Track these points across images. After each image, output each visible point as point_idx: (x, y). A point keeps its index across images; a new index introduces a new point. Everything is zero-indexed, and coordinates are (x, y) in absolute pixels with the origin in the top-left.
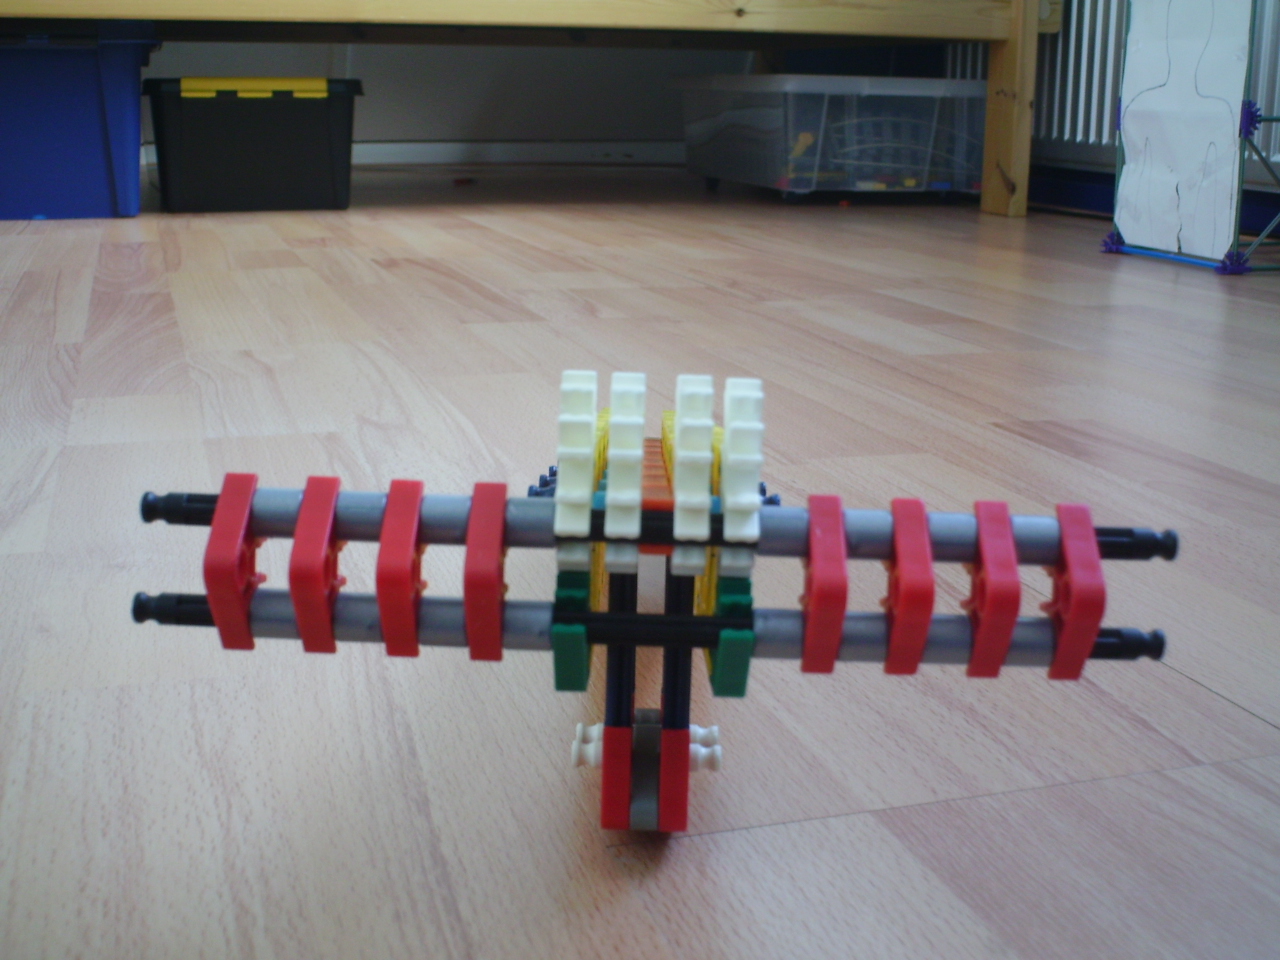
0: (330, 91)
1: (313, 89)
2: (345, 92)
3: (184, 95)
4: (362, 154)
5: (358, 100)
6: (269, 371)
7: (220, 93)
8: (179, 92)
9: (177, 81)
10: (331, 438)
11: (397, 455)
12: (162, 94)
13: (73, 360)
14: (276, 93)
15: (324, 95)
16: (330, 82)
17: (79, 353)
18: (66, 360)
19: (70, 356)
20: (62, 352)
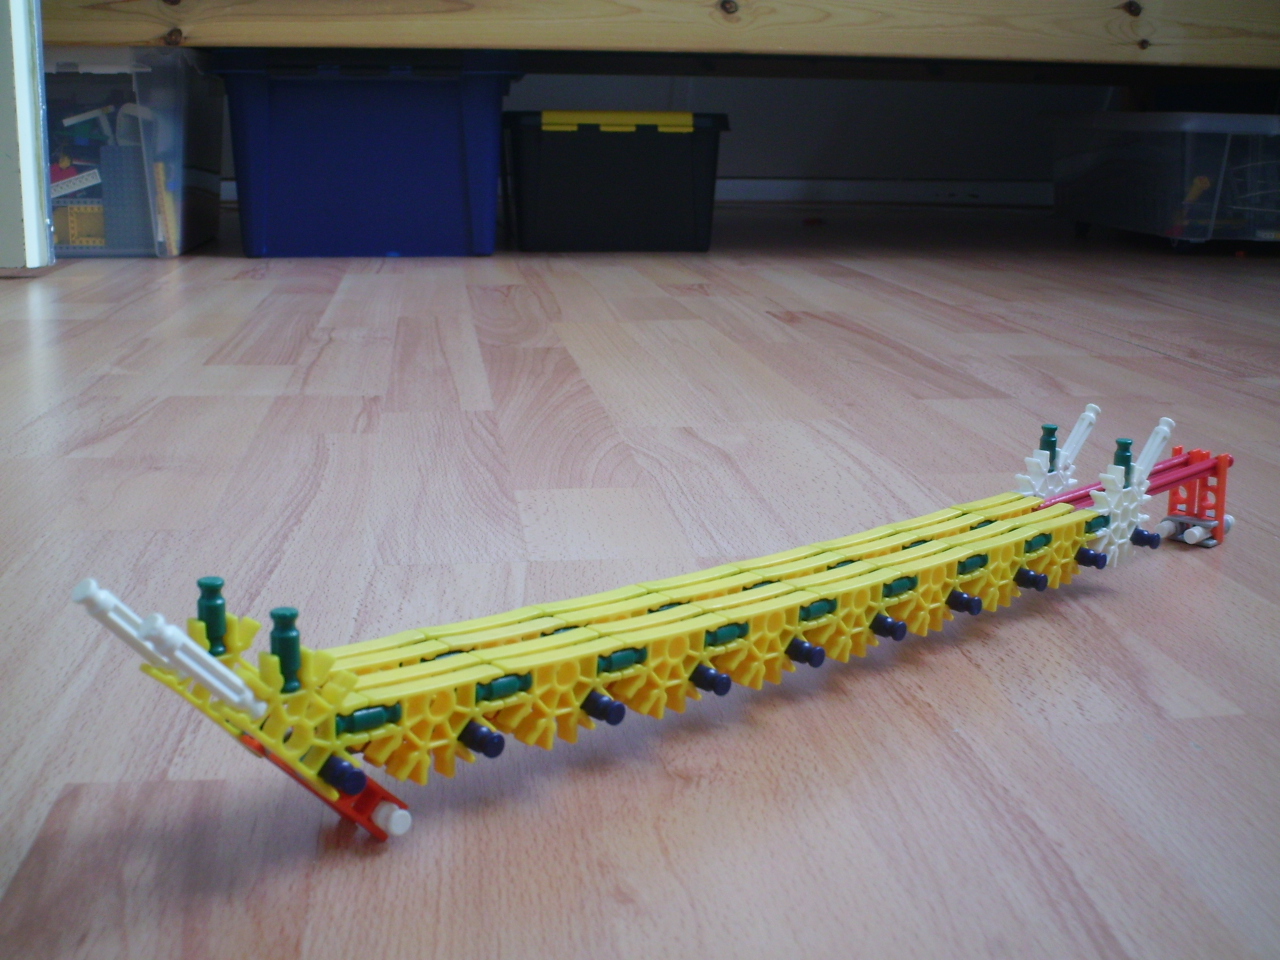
0: (694, 126)
1: (678, 123)
2: (711, 126)
3: (544, 128)
4: (726, 190)
5: (723, 135)
7: (581, 126)
8: (540, 124)
9: (538, 114)
12: (520, 129)
13: (493, 435)
14: (640, 128)
15: (690, 130)
16: (696, 116)
17: (496, 424)
18: (484, 433)
19: (486, 429)
20: (476, 423)
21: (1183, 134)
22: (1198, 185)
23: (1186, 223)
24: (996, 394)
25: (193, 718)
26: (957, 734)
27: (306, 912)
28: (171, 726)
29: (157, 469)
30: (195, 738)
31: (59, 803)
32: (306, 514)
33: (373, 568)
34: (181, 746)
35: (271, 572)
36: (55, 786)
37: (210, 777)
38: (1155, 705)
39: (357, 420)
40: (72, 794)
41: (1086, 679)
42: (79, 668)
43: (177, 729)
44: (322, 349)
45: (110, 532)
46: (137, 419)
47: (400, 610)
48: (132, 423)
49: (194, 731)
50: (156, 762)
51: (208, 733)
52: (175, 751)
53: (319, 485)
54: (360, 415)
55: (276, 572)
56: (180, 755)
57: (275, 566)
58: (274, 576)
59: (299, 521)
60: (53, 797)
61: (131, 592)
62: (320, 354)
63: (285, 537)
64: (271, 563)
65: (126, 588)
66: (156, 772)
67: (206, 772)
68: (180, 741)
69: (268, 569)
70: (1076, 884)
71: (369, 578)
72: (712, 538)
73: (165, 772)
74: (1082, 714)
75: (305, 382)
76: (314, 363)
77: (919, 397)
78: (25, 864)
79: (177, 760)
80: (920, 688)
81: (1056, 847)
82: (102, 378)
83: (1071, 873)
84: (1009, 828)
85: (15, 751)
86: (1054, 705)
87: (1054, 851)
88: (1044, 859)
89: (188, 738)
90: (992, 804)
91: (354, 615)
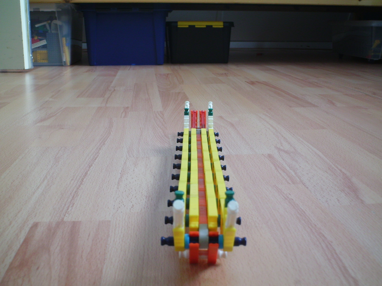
0: (224, 25)
1: (219, 25)
2: (229, 26)
3: (179, 26)
4: (233, 45)
5: (232, 28)
6: (232, 125)
7: (189, 26)
8: (177, 25)
9: (177, 22)
10: (270, 156)
11: (300, 166)
12: (171, 27)
13: (162, 118)
14: (207, 26)
15: (222, 27)
16: (224, 22)
17: (163, 115)
18: (160, 118)
19: (160, 116)
20: (157, 114)
21: (372, 27)
22: (377, 42)
23: (373, 54)
24: (314, 106)
25: (72, 203)
26: (301, 208)
27: (104, 261)
28: (65, 205)
29: (62, 129)
30: (72, 208)
31: (32, 228)
32: (106, 142)
33: (126, 158)
34: (68, 211)
35: (95, 159)
36: (31, 223)
37: (76, 220)
38: (361, 200)
39: (122, 114)
40: (35, 225)
41: (340, 192)
42: (38, 188)
43: (67, 206)
44: (112, 93)
45: (48, 147)
46: (56, 114)
47: (134, 170)
48: (55, 115)
49: (72, 207)
50: (60, 216)
51: (76, 207)
52: (66, 212)
53: (110, 133)
54: (123, 112)
55: (97, 159)
56: (68, 214)
57: (97, 157)
58: (96, 161)
59: (104, 144)
60: (30, 226)
61: (54, 165)
62: (111, 95)
63: (100, 149)
64: (96, 156)
65: (53, 164)
66: (60, 219)
67: (75, 219)
68: (68, 209)
69: (95, 158)
70: (336, 254)
71: (125, 161)
72: (228, 149)
73: (63, 219)
74: (339, 203)
75: (107, 103)
76: (109, 97)
77: (290, 107)
78: (21, 246)
79: (67, 215)
80: (290, 194)
81: (330, 243)
82: (47, 102)
83: (335, 250)
84: (316, 237)
85: (19, 212)
86: (330, 200)
87: (330, 244)
88: (327, 246)
89: (70, 208)
90: (311, 229)
91: (120, 172)
